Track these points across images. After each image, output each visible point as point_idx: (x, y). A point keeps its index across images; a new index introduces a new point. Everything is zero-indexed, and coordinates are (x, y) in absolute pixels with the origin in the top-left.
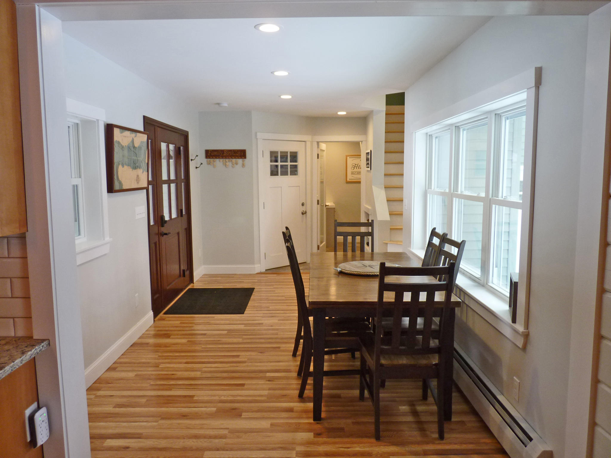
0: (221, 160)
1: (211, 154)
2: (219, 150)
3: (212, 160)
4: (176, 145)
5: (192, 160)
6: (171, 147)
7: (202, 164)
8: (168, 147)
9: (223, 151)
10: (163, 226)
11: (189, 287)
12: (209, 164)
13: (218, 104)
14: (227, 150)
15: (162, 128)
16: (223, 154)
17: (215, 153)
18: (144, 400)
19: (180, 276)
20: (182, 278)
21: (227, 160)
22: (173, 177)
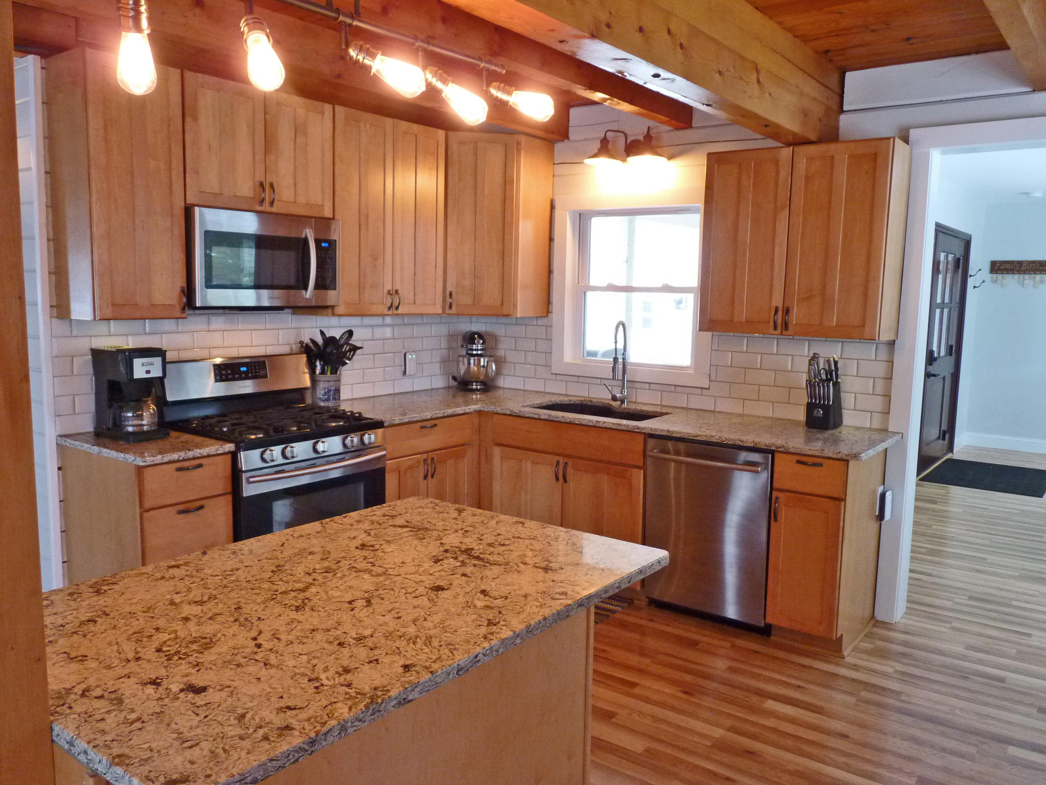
0: (1016, 276)
1: (999, 268)
2: (1014, 261)
3: (1000, 276)
4: (955, 255)
5: (971, 276)
6: (950, 257)
7: (984, 282)
8: (947, 257)
9: (1020, 263)
10: (931, 364)
11: (949, 456)
12: (994, 281)
13: (1027, 194)
14: (1028, 261)
15: (944, 233)
16: (1021, 267)
17: (1008, 266)
18: (924, 550)
19: (939, 438)
20: (941, 442)
21: (1027, 276)
22: (947, 301)
